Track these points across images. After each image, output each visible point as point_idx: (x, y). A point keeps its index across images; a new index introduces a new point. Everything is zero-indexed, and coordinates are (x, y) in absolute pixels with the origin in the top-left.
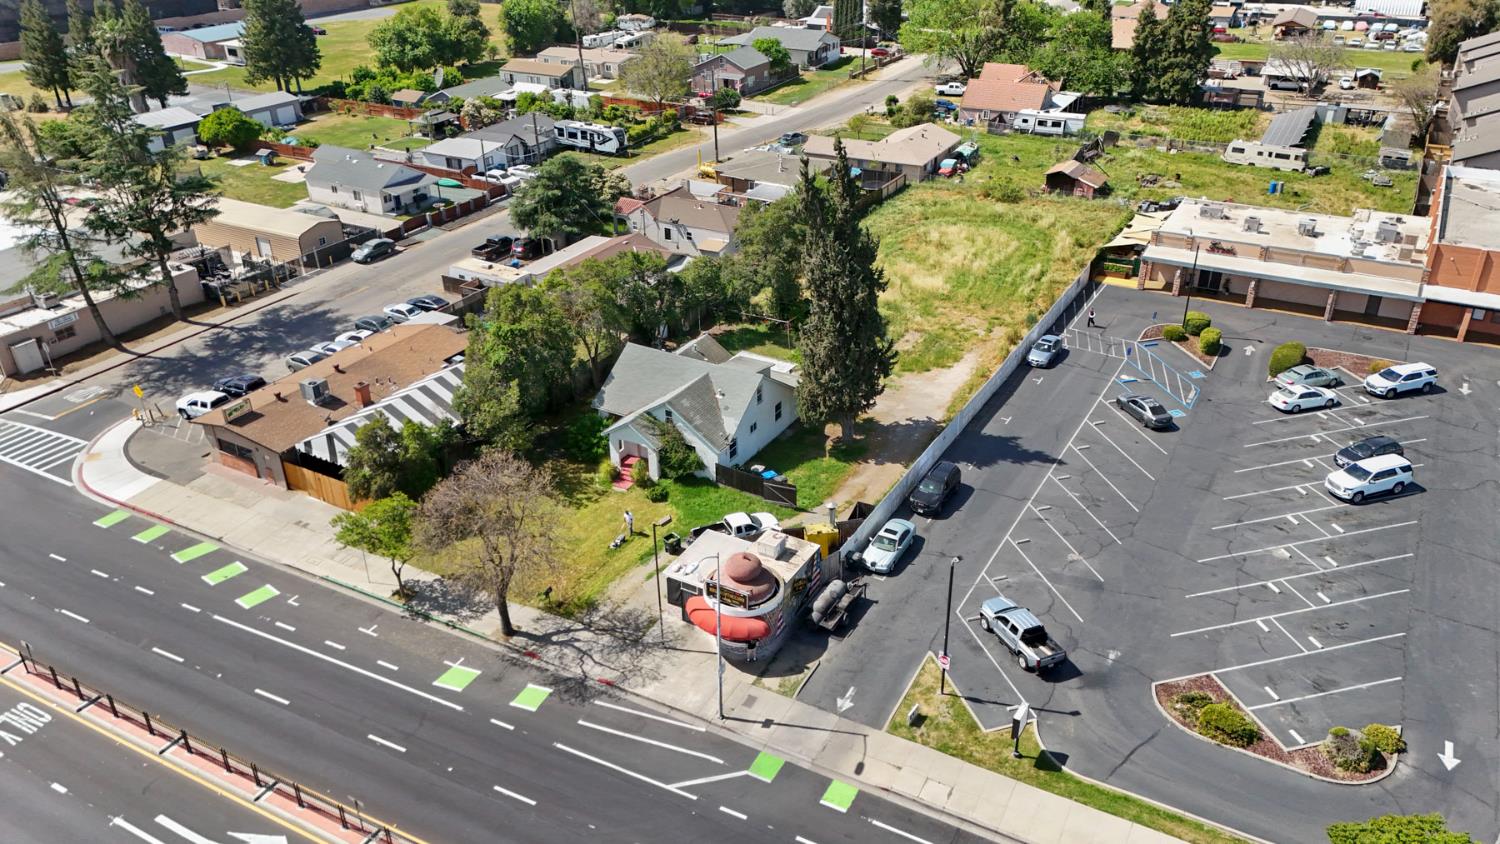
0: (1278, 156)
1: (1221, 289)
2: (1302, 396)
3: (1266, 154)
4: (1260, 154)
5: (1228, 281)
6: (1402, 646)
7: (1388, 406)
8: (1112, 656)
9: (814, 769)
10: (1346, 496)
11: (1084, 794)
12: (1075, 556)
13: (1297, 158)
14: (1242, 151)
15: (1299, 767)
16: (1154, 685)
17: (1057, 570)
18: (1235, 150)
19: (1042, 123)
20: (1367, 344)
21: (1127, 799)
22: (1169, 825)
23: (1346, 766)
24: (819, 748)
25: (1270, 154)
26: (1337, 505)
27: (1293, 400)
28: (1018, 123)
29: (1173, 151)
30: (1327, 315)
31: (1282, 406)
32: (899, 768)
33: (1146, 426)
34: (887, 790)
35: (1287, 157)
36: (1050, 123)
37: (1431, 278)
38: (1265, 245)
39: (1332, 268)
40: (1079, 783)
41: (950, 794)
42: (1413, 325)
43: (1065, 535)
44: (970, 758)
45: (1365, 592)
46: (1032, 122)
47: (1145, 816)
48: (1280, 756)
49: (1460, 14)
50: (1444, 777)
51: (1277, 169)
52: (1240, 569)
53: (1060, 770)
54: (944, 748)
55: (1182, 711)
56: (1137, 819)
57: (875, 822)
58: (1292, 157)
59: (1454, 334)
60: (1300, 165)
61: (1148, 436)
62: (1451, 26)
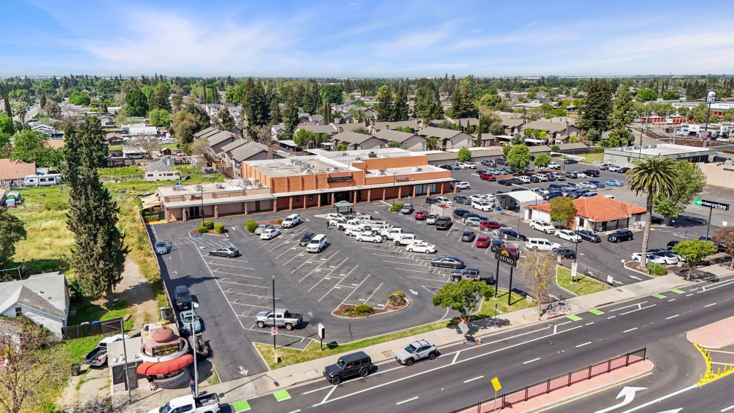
0: (168, 175)
1: (200, 215)
2: (272, 232)
3: (163, 175)
4: (160, 175)
5: (202, 211)
6: (373, 276)
7: (295, 229)
8: (310, 314)
9: (261, 396)
10: (316, 250)
11: (353, 347)
12: (260, 297)
13: (176, 174)
14: (152, 175)
15: (390, 311)
16: (332, 313)
17: (260, 303)
18: (149, 175)
19: (42, 180)
20: (267, 218)
21: (365, 341)
22: (381, 340)
23: (399, 304)
24: (254, 389)
25: (165, 175)
26: (315, 255)
27: (269, 234)
28: (27, 182)
29: (119, 182)
30: (246, 213)
31: (267, 238)
32: (291, 376)
33: (231, 257)
34: (295, 384)
35: (172, 175)
36: (47, 179)
37: (273, 191)
38: (213, 192)
39: (240, 195)
40: (348, 345)
41: (317, 371)
42: (275, 208)
43: (248, 293)
44: (308, 359)
45: (350, 270)
46: (36, 182)
47: (375, 342)
48: (383, 311)
49: (188, 125)
50: (419, 297)
51: (169, 180)
52: (313, 279)
53: (338, 346)
54: (297, 362)
55: (348, 315)
56: (373, 344)
57: (305, 393)
58: (174, 174)
59: (288, 208)
60: (178, 177)
61: (233, 259)
62: (187, 129)
